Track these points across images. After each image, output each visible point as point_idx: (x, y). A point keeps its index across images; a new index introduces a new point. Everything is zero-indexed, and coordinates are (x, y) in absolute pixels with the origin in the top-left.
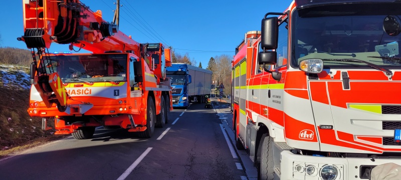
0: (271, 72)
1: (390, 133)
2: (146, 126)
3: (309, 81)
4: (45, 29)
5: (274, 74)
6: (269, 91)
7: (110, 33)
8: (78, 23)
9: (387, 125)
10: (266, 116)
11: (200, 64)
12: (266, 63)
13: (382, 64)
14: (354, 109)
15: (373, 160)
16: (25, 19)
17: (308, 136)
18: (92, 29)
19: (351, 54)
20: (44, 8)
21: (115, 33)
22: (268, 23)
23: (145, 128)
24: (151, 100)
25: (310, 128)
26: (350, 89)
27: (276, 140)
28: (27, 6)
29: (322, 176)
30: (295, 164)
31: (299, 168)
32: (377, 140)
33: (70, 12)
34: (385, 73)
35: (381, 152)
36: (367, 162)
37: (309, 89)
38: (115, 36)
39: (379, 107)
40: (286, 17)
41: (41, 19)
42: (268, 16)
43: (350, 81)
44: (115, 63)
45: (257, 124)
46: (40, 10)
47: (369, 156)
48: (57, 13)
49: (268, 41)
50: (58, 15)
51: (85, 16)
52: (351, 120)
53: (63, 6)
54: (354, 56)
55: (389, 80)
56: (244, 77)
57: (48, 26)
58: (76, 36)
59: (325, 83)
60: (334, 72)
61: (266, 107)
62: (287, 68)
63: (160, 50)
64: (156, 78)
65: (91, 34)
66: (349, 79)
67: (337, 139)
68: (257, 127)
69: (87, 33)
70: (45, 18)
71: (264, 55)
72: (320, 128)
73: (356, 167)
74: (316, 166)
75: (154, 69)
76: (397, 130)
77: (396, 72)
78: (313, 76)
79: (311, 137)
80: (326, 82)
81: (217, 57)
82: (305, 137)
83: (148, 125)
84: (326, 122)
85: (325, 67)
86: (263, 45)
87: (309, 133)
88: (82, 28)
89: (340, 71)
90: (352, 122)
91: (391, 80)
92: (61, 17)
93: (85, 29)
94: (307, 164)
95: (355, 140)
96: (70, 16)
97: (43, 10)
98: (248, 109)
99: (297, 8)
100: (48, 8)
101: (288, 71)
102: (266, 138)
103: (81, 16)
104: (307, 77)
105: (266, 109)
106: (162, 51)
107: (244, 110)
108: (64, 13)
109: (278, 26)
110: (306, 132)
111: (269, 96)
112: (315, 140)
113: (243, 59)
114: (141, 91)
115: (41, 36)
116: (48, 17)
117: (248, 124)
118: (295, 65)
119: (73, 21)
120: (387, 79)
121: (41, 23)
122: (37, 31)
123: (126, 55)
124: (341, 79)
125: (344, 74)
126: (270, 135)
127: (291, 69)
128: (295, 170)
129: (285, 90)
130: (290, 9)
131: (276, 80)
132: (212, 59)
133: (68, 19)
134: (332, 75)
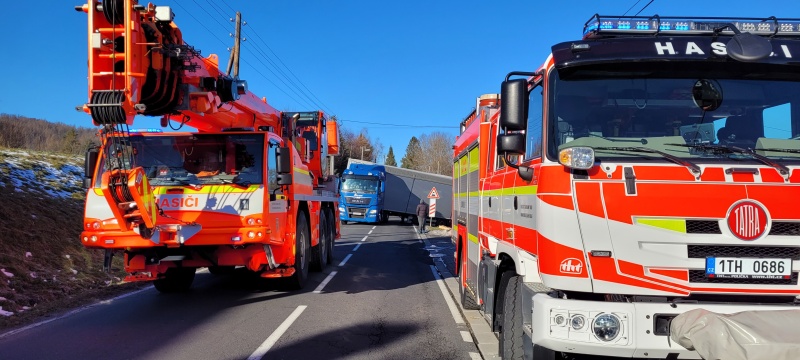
0: (517, 167)
1: (699, 264)
2: (295, 266)
3: (573, 180)
4: (128, 92)
5: (523, 170)
6: (516, 198)
7: (234, 95)
8: (180, 80)
9: (694, 251)
10: (511, 241)
11: (391, 149)
12: (510, 152)
13: (688, 155)
14: (645, 226)
15: (675, 306)
16: (92, 74)
17: (573, 269)
18: (202, 90)
19: (640, 139)
20: (127, 55)
21: (242, 96)
22: (513, 89)
23: (293, 272)
24: (303, 217)
25: (576, 254)
26: (636, 195)
27: (527, 280)
28: (96, 51)
29: (597, 333)
30: (553, 314)
31: (559, 320)
32: (679, 274)
33: (168, 60)
34: (691, 171)
35: (686, 293)
36: (665, 309)
37: (573, 194)
38: (241, 100)
39: (680, 222)
40: (539, 79)
41: (119, 74)
42: (511, 78)
43: (637, 181)
44: (240, 148)
45: (497, 257)
46: (118, 58)
47: (670, 299)
48: (146, 64)
49: (513, 118)
50: (148, 66)
51: (193, 67)
52: (640, 243)
53: (156, 51)
54: (645, 142)
55: (697, 181)
56: (474, 174)
57: (132, 86)
58: (176, 103)
59: (598, 184)
60: (613, 166)
61: (511, 226)
62: (542, 161)
63: (319, 125)
64: (312, 176)
65: (203, 99)
66: (634, 178)
67: (619, 272)
68: (497, 262)
69: (195, 97)
70: (128, 73)
71: (507, 140)
72: (591, 255)
73: (648, 317)
74: (586, 315)
75: (308, 161)
76: (710, 259)
77: (706, 169)
78: (580, 173)
79: (578, 269)
80: (601, 182)
81: (423, 136)
82: (568, 269)
83: (297, 265)
84: (601, 246)
85: (598, 160)
86: (504, 124)
87: (574, 263)
88: (187, 89)
89: (621, 167)
90: (640, 247)
91: (700, 180)
92: (154, 70)
93: (193, 90)
94: (572, 313)
95: (645, 275)
96: (168, 68)
97: (123, 58)
98: (482, 233)
99: (556, 66)
100: (133, 56)
101: (543, 165)
102: (512, 280)
103: (187, 68)
104: (572, 176)
105: (512, 229)
106: (323, 126)
107: (475, 234)
108: (158, 63)
109: (527, 93)
110: (570, 262)
111: (516, 207)
112: (584, 274)
113: (472, 145)
114: (286, 203)
115: (120, 104)
116: (132, 71)
117: (483, 259)
118: (554, 156)
119: (172, 76)
120: (693, 178)
121: (121, 81)
122: (113, 95)
123: (262, 137)
124: (624, 178)
125: (628, 170)
126: (518, 272)
127: (547, 163)
128: (553, 323)
129: (539, 196)
130: (545, 67)
131: (526, 180)
132: (414, 140)
133: (163, 72)
134: (609, 173)
